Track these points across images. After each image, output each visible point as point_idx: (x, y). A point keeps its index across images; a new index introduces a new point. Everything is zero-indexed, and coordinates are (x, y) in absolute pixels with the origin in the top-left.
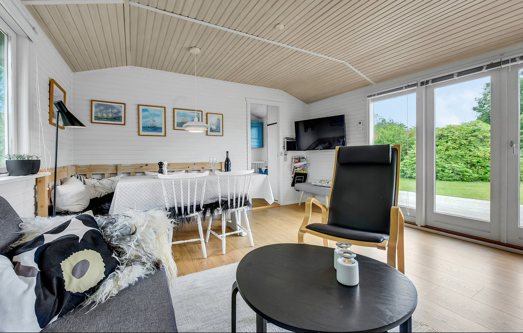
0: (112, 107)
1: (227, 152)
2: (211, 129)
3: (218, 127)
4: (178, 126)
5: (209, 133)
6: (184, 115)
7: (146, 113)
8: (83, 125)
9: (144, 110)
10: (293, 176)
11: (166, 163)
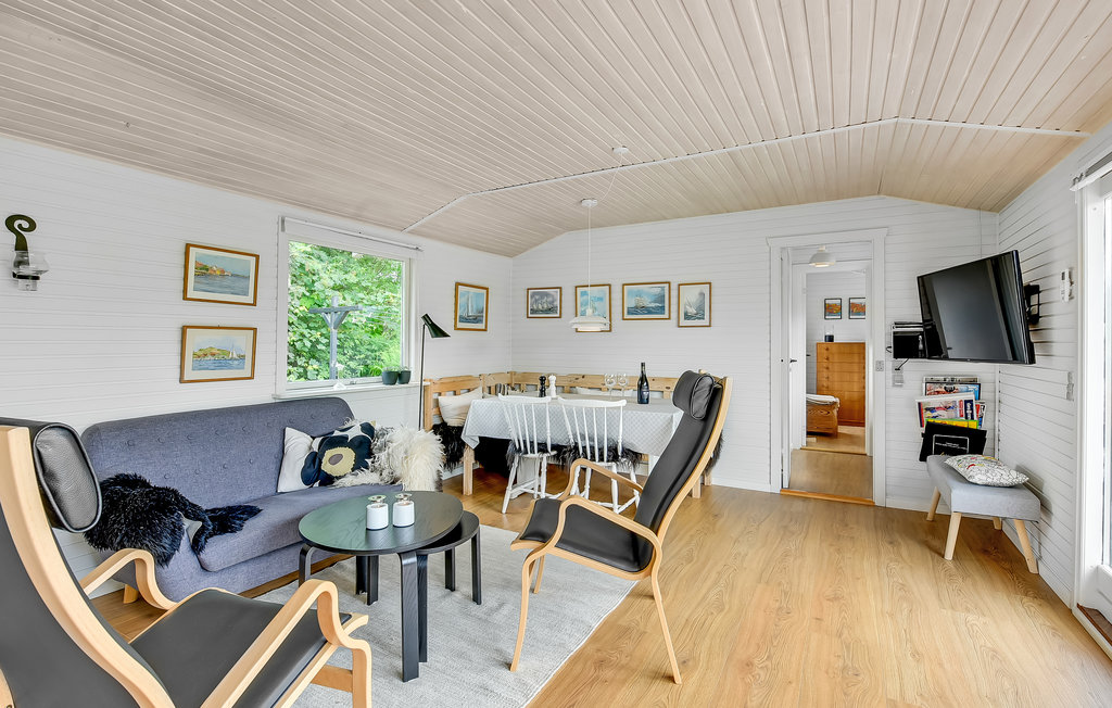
0: (547, 295)
1: (643, 365)
2: (686, 314)
3: (700, 309)
4: (629, 313)
5: (683, 322)
6: (639, 294)
7: (585, 297)
8: (447, 336)
9: (584, 293)
10: (923, 430)
11: (553, 379)
